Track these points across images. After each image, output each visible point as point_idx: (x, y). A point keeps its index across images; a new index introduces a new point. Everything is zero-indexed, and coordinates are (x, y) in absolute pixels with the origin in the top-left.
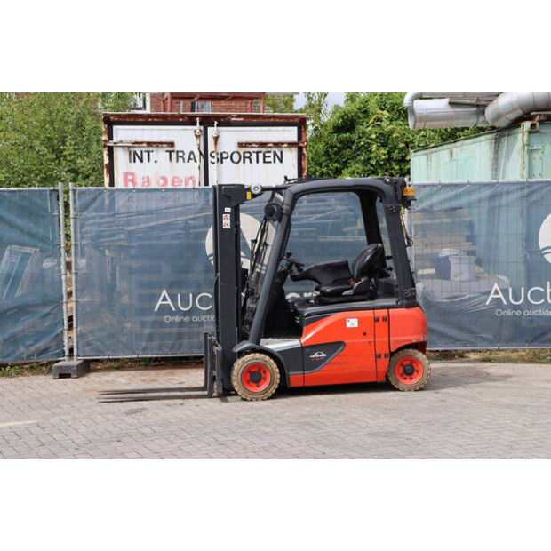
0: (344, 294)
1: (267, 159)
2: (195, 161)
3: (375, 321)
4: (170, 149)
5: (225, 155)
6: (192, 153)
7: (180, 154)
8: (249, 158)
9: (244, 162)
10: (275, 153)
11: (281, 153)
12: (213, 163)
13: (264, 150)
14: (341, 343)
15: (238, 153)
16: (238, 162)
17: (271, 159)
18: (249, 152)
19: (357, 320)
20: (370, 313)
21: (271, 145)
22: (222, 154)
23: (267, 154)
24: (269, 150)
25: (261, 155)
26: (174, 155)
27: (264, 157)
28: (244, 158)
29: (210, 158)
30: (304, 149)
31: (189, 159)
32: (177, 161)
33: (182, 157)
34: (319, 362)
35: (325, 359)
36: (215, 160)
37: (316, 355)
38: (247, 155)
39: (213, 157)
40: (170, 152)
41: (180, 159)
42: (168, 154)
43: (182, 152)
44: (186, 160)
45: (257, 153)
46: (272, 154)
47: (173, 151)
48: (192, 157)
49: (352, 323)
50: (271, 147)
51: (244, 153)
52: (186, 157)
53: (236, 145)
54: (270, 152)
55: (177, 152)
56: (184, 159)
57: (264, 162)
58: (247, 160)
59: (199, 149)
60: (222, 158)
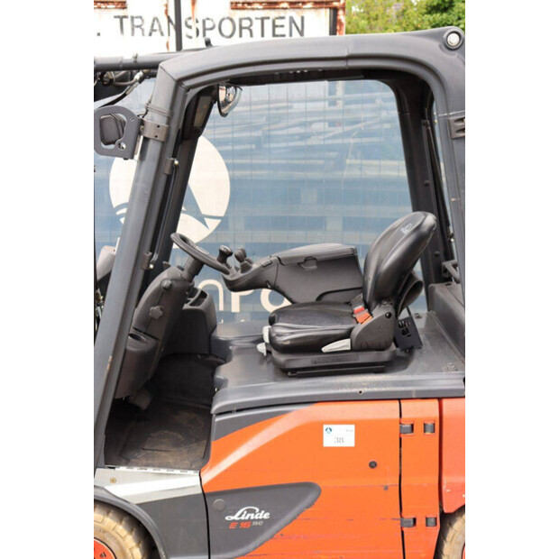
0: (325, 349)
1: (278, 31)
2: (162, 34)
3: (402, 431)
4: (121, 13)
5: (209, 24)
6: (155, 19)
7: (137, 22)
8: (249, 28)
9: (241, 36)
10: (292, 21)
11: (303, 18)
12: (190, 37)
13: (273, 14)
14: (308, 487)
15: (231, 20)
16: (231, 36)
17: (285, 31)
18: (249, 19)
19: (352, 427)
20: (388, 410)
21: (285, 5)
22: (204, 22)
23: (278, 22)
24: (282, 13)
25: (268, 24)
26: (127, 22)
27: (274, 26)
28: (241, 28)
29: (185, 30)
30: (341, 12)
31: (153, 30)
32: (133, 34)
33: (139, 26)
34: (249, 532)
35: (267, 524)
36: (193, 32)
37: (241, 515)
38: (246, 23)
39: (190, 27)
40: (121, 18)
41: (137, 31)
42: (118, 20)
43: (141, 17)
44: (147, 32)
45: (263, 19)
46: (286, 22)
47: (126, 17)
48: (156, 27)
49: (340, 436)
50: (286, 9)
51: (241, 20)
52: (147, 28)
53: (228, 5)
54: (282, 18)
55: (132, 18)
56: (143, 30)
57: (274, 35)
58: (246, 32)
59: (166, 12)
60: (205, 30)
